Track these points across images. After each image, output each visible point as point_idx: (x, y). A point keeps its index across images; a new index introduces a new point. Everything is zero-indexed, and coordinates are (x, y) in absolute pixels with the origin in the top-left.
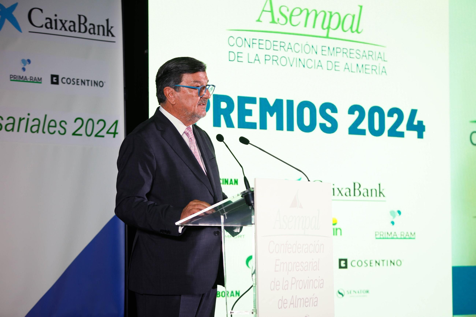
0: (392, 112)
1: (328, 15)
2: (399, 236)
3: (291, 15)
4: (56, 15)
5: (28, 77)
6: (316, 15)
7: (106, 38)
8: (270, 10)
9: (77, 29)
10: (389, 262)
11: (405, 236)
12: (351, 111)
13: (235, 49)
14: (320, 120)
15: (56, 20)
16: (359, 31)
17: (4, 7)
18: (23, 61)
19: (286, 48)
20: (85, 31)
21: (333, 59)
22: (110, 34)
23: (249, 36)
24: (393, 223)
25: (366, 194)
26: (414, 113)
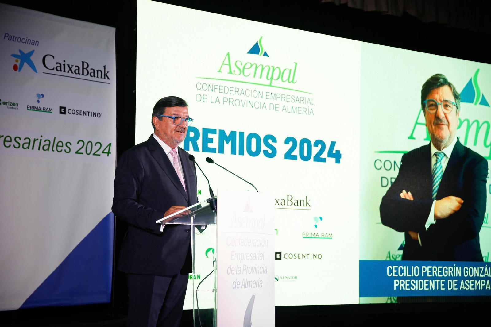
0: (317, 143)
1: (271, 69)
2: (320, 237)
3: (244, 68)
4: (64, 61)
5: (42, 108)
6: (263, 69)
7: (103, 80)
8: (227, 63)
9: (81, 72)
10: (313, 255)
11: (324, 236)
12: (287, 141)
13: (202, 92)
14: (263, 147)
15: (64, 65)
16: (294, 81)
17: (24, 53)
18: (38, 95)
19: (239, 92)
20: (87, 74)
21: (274, 102)
22: (106, 77)
23: (212, 83)
24: (316, 226)
25: (296, 204)
26: (333, 144)
